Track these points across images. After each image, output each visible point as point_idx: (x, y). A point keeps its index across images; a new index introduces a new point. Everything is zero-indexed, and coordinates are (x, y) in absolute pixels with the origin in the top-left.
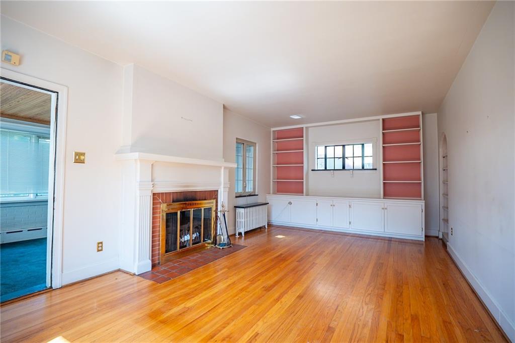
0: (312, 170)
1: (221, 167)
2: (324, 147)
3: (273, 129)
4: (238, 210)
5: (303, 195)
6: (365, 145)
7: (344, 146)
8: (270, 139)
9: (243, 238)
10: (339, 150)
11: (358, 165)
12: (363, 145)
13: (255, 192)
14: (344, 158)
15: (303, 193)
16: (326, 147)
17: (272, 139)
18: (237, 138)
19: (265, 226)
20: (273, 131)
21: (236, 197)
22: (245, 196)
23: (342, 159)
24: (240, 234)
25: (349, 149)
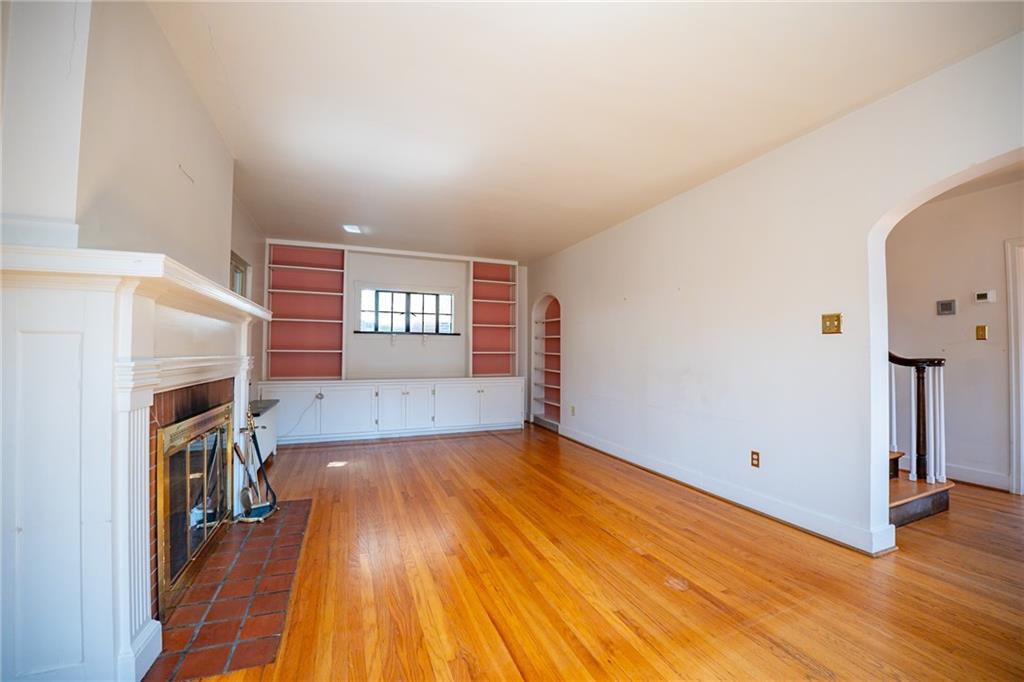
0: (355, 332)
2: (374, 292)
3: (269, 241)
5: (341, 379)
6: (441, 297)
7: (408, 294)
8: (264, 262)
10: (400, 299)
11: (430, 326)
12: (437, 295)
14: (408, 313)
15: (340, 374)
16: (377, 292)
17: (267, 261)
20: (270, 245)
23: (404, 316)
25: (416, 299)
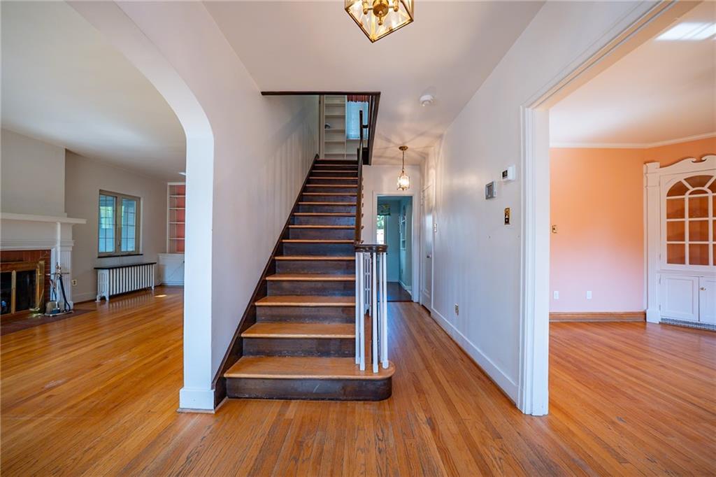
1: (55, 223)
3: (169, 184)
4: (100, 272)
9: (107, 302)
13: (138, 251)
17: (168, 194)
18: (100, 190)
19: (151, 287)
21: (99, 257)
22: (119, 256)
24: (103, 299)
